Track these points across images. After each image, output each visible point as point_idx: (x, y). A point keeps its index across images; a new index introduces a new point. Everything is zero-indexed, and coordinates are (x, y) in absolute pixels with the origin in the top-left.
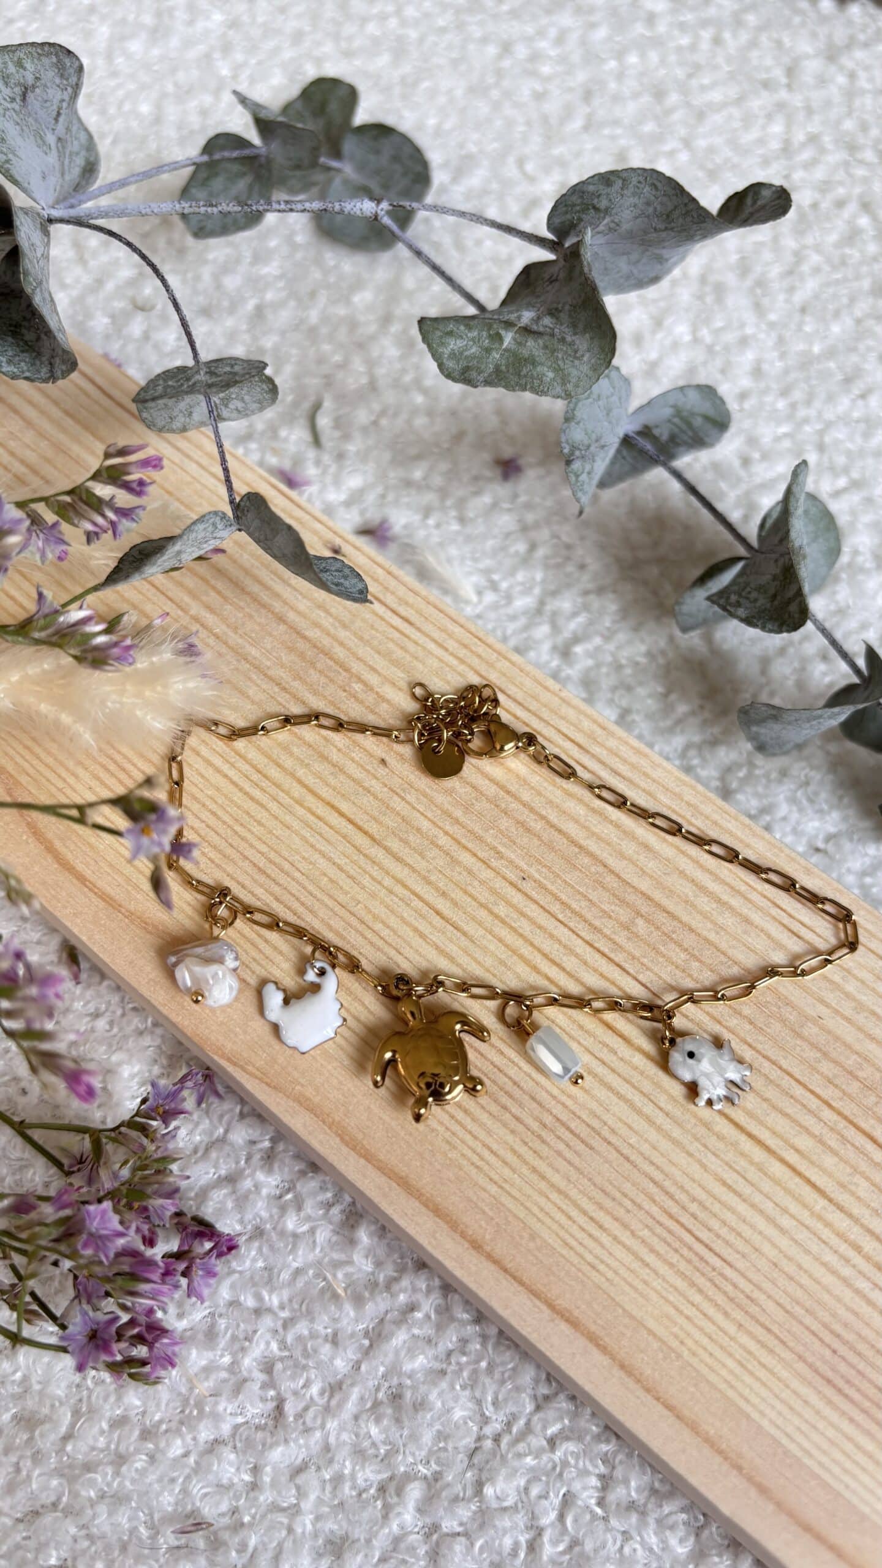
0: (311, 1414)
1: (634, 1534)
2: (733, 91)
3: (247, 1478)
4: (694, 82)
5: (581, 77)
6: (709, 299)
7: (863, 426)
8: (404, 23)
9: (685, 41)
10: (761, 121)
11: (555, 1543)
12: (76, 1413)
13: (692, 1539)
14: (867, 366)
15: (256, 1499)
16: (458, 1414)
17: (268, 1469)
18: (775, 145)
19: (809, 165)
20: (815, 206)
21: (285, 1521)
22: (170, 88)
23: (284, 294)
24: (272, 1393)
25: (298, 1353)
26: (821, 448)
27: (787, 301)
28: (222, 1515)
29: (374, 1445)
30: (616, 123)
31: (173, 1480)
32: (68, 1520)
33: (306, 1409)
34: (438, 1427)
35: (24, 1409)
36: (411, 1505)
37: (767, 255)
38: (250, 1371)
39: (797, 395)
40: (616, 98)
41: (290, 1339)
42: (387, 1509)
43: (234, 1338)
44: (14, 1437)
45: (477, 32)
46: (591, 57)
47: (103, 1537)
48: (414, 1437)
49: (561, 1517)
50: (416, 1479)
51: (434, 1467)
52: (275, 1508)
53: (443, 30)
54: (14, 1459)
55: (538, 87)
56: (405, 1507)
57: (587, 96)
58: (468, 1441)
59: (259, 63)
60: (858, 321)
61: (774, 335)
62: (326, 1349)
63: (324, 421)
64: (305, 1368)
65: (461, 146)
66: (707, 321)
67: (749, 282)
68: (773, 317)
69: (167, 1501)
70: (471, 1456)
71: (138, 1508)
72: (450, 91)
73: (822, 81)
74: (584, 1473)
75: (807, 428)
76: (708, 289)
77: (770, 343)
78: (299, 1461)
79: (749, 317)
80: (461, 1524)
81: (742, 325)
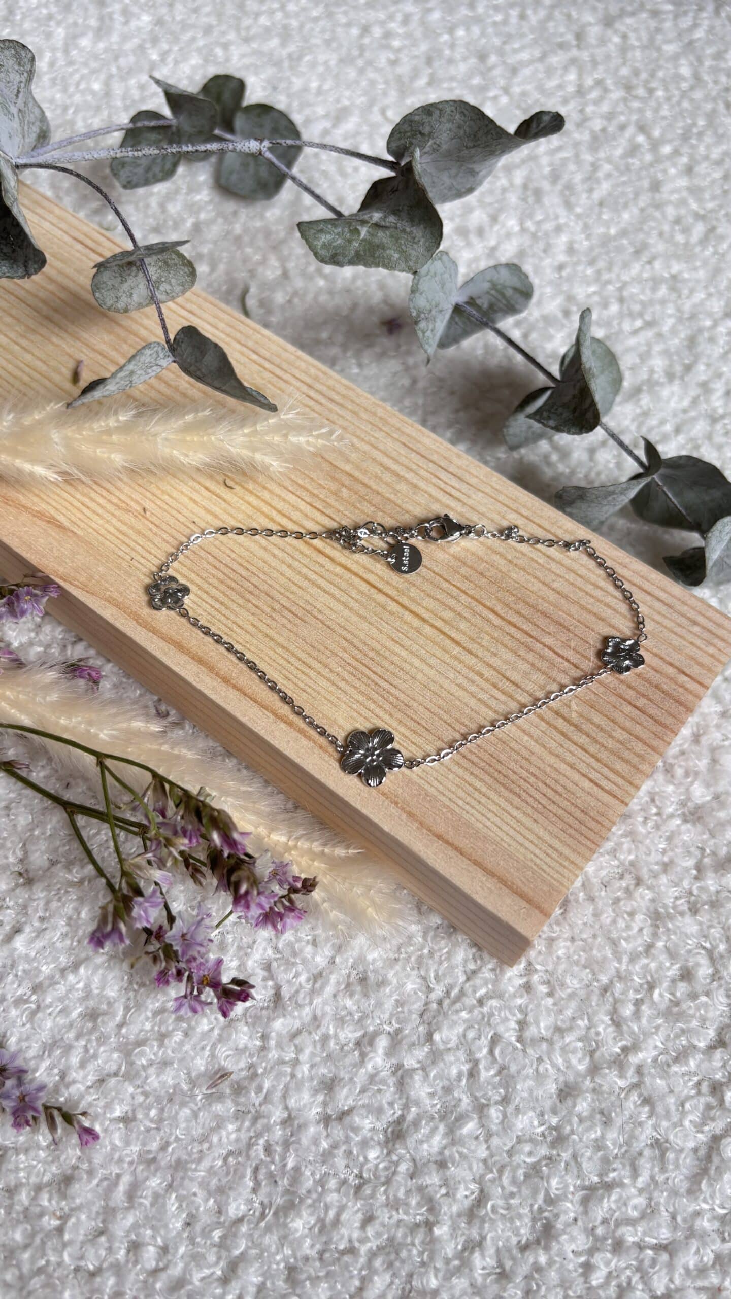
0: (301, 995)
1: (545, 1059)
2: (537, 53)
3: (258, 1043)
4: (507, 47)
5: (424, 47)
6: (531, 200)
7: (651, 283)
8: (287, 15)
9: (499, 18)
10: (560, 72)
11: (487, 1069)
12: (127, 1009)
13: (588, 1059)
14: (651, 241)
15: (265, 1056)
16: (410, 987)
17: (273, 1034)
18: (571, 89)
19: (597, 102)
20: (604, 130)
21: (289, 1070)
22: (114, 70)
23: (213, 214)
24: (270, 983)
25: (287, 953)
26: (621, 300)
27: (588, 198)
28: (242, 1070)
29: (350, 1014)
30: (452, 79)
31: (203, 1049)
32: (127, 1083)
33: (297, 992)
34: (395, 997)
35: (87, 1008)
36: (381, 1051)
37: (572, 167)
38: (253, 969)
39: (601, 264)
40: (451, 61)
41: (280, 946)
42: (363, 1056)
43: (240, 948)
44: (83, 1027)
45: (343, 20)
46: (429, 32)
47: (155, 1090)
48: (379, 1004)
49: (491, 1052)
50: (382, 1033)
51: (396, 1026)
52: (281, 1062)
53: (316, 20)
54: (83, 1043)
55: (392, 57)
56: (375, 1052)
57: (429, 61)
58: (418, 1006)
59: (181, 49)
60: (642, 210)
61: (580, 223)
62: (309, 949)
63: (251, 303)
64: (294, 964)
65: (338, 101)
66: (531, 216)
67: (559, 187)
68: (578, 210)
69: (200, 1064)
70: (421, 1016)
71: (178, 1070)
72: (326, 63)
73: (603, 41)
74: (505, 1020)
75: (610, 288)
76: (529, 193)
77: (578, 229)
78: (296, 1027)
79: (562, 211)
80: (419, 1062)
81: (557, 217)
